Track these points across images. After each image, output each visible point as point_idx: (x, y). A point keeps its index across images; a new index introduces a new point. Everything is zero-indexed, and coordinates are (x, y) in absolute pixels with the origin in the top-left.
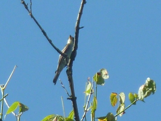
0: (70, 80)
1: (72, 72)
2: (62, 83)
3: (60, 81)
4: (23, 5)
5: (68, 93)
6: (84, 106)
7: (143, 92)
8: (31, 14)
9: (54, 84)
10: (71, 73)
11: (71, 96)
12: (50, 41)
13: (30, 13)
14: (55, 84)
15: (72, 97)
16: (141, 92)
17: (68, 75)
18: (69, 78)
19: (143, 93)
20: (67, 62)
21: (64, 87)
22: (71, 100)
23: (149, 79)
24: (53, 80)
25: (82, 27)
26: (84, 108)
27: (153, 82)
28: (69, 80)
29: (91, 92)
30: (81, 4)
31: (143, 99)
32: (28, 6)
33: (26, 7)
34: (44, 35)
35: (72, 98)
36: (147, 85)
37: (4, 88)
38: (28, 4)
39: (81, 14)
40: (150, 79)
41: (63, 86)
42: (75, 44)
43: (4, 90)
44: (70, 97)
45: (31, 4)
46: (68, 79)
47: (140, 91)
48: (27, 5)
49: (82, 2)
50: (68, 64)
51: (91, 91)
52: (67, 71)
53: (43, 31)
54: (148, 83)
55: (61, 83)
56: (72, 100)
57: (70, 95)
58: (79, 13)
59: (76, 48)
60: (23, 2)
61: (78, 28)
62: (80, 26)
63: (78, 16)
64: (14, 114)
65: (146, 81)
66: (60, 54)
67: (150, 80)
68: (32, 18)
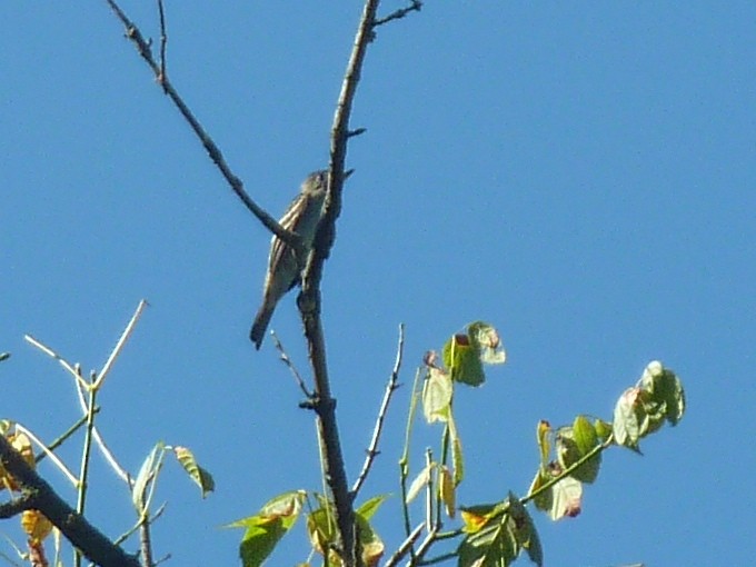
0: (313, 334)
1: (318, 303)
2: (279, 346)
3: (274, 338)
4: (134, 45)
5: (302, 385)
6: (402, 461)
7: (634, 415)
8: (164, 78)
9: (254, 345)
10: (313, 306)
11: (314, 396)
12: (236, 185)
13: (160, 77)
14: (258, 347)
15: (317, 400)
16: (627, 414)
17: (304, 314)
18: (306, 323)
19: (634, 420)
20: (302, 266)
21: (287, 362)
22: (313, 411)
23: (655, 368)
24: (250, 329)
25: (358, 132)
26: (403, 465)
27: (674, 380)
28: (307, 334)
29: (391, 382)
30: (357, 41)
31: (636, 441)
32: (152, 48)
33: (145, 52)
34: (212, 161)
35: (320, 402)
36: (650, 390)
37: (94, 386)
38: (151, 41)
39: (354, 79)
40: (663, 367)
41: (284, 356)
42: (331, 193)
43: (95, 391)
44: (311, 401)
45: (164, 42)
46: (304, 331)
47: (623, 412)
48: (147, 42)
49: (359, 34)
50: (304, 273)
51: (391, 377)
52: (300, 299)
53: (210, 147)
54: (655, 383)
55: (276, 343)
56: (318, 412)
57: (312, 393)
58: (347, 75)
59: (334, 209)
60: (132, 30)
61: (342, 135)
62: (351, 128)
63: (344, 88)
64: (125, 477)
65: (646, 373)
66: (275, 233)
67: (664, 372)
68: (169, 96)
